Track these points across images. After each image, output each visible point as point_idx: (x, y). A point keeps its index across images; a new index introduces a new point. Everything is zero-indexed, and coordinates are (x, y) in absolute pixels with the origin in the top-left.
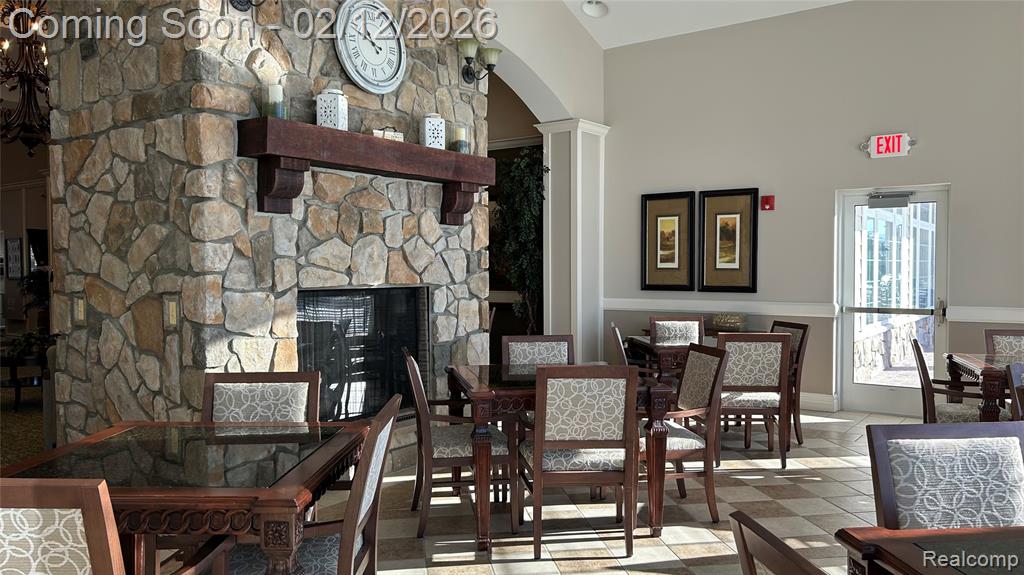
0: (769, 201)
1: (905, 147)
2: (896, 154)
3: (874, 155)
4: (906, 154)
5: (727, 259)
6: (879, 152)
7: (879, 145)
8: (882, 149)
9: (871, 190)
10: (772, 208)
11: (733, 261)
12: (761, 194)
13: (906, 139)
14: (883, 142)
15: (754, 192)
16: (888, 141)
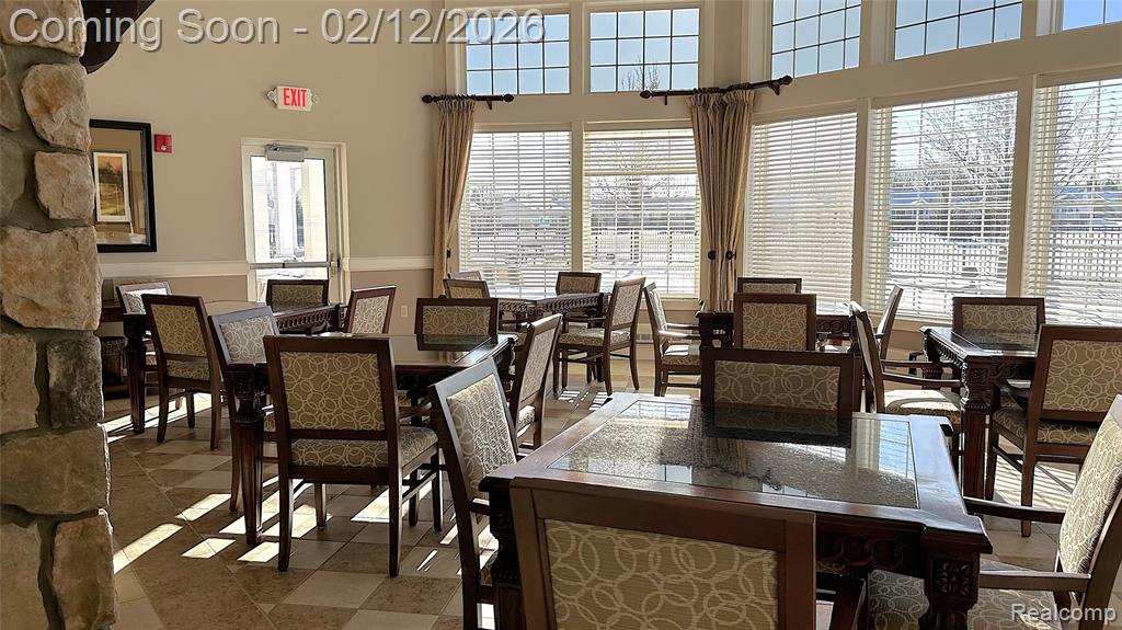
0: (164, 140)
1: (309, 103)
2: (301, 108)
3: (281, 106)
4: (309, 110)
5: (112, 210)
6: (286, 104)
7: (286, 97)
8: (289, 100)
9: (270, 141)
10: (169, 150)
11: (122, 213)
12: (153, 133)
13: (309, 94)
14: (289, 93)
15: (146, 128)
16: (294, 93)
